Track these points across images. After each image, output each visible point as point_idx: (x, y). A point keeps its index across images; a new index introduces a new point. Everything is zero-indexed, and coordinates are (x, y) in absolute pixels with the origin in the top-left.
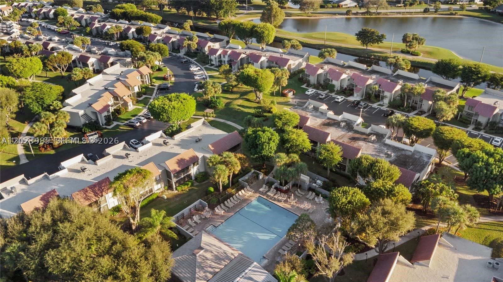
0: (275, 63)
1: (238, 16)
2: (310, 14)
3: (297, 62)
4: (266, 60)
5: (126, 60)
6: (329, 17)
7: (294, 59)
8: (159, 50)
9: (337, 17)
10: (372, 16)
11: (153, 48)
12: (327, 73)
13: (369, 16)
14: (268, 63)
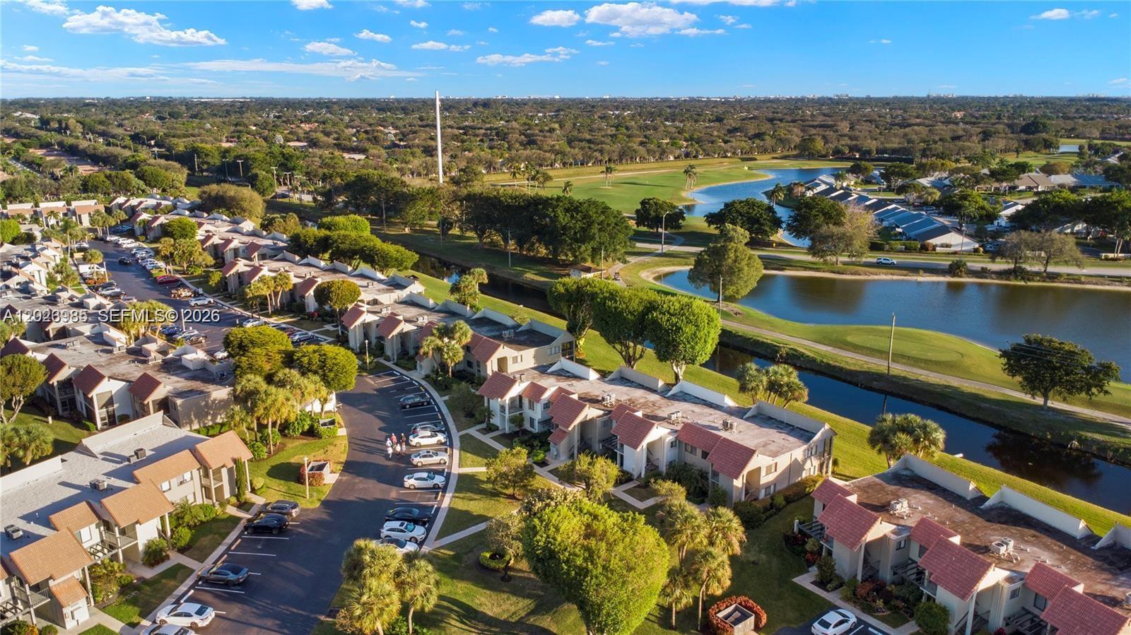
0: (699, 452)
1: (632, 259)
2: (840, 265)
3: (784, 462)
4: (670, 438)
5: (209, 394)
6: (895, 277)
7: (773, 447)
8: (322, 368)
9: (920, 279)
10: (1030, 284)
11: (305, 360)
12: (908, 540)
13: (1022, 283)
14: (675, 450)
